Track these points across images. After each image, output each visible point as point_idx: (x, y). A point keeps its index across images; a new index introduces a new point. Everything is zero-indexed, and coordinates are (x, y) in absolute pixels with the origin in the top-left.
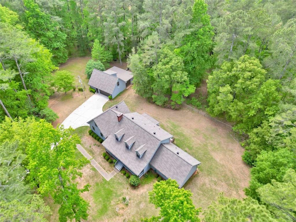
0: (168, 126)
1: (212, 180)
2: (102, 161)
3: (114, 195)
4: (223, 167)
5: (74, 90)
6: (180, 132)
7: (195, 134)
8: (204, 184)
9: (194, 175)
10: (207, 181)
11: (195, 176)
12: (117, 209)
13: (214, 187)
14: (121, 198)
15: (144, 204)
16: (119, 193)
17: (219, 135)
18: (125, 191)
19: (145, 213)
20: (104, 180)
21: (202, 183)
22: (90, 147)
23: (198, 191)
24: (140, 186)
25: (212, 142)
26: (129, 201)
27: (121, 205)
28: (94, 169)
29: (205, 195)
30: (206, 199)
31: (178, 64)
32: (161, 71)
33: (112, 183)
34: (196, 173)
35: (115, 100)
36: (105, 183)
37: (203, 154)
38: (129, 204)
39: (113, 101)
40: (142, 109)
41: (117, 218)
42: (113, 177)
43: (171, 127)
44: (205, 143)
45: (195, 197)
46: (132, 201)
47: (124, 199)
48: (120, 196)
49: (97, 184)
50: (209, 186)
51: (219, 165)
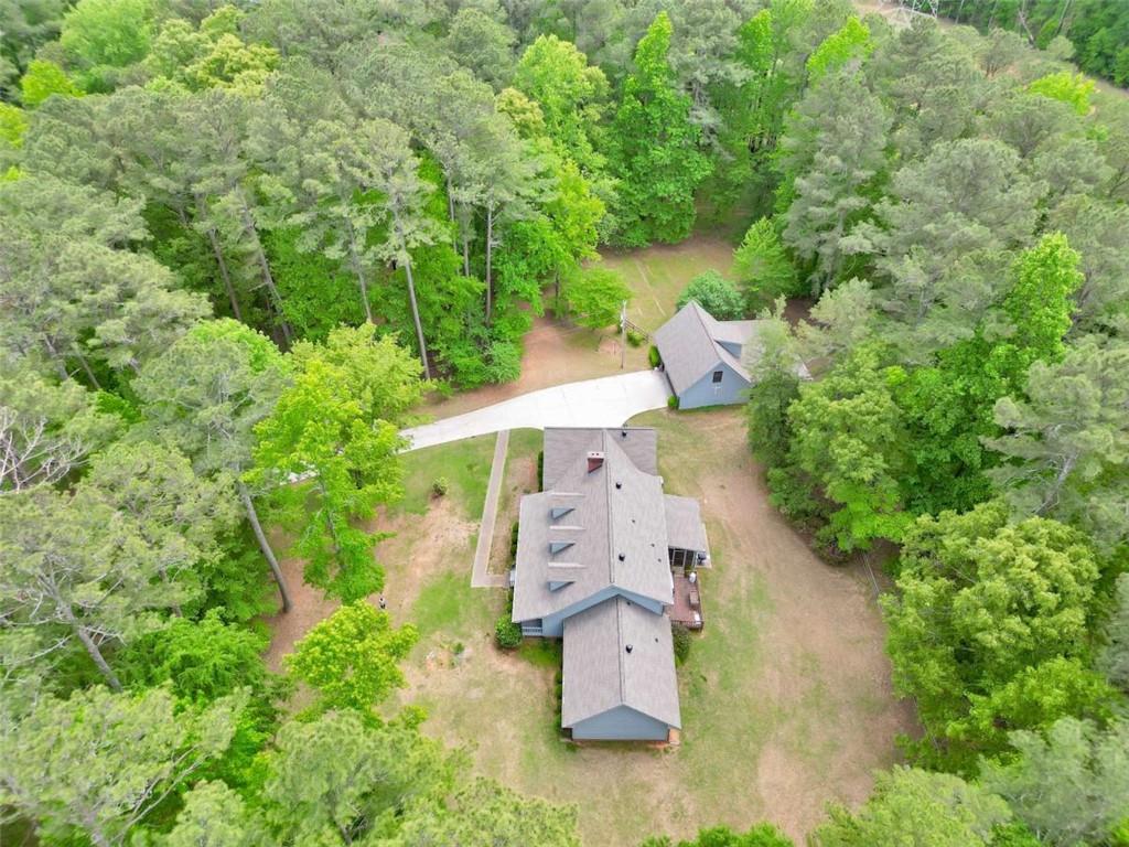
0: (737, 581)
1: (678, 800)
2: (505, 537)
3: (455, 624)
4: (755, 807)
5: (619, 331)
6: (756, 623)
7: (792, 664)
8: (647, 788)
9: (651, 746)
10: (664, 787)
11: (647, 750)
12: (432, 655)
13: (665, 819)
14: (457, 641)
15: (481, 695)
16: (464, 629)
17: (866, 729)
18: (478, 635)
19: (464, 713)
20: (468, 579)
21: (646, 779)
22: (516, 489)
23: (614, 786)
24: (511, 654)
25: (815, 725)
26: (464, 663)
27: (444, 657)
28: (474, 541)
29: (616, 807)
30: (611, 819)
31: (867, 418)
32: (808, 407)
33: (473, 596)
34: (661, 747)
35: (680, 418)
36: (464, 587)
37: (741, 726)
38: (458, 668)
39: (673, 416)
40: (723, 487)
41: (416, 671)
42: (487, 586)
43: (743, 592)
44: (787, 710)
45: (593, 790)
46: (468, 666)
47: (459, 649)
48: (462, 636)
49: (450, 575)
50: (655, 802)
51: (749, 791)
